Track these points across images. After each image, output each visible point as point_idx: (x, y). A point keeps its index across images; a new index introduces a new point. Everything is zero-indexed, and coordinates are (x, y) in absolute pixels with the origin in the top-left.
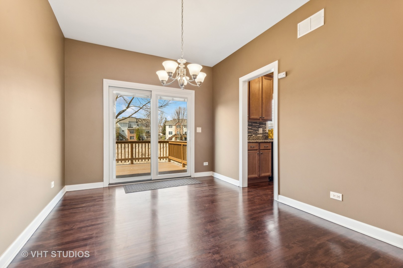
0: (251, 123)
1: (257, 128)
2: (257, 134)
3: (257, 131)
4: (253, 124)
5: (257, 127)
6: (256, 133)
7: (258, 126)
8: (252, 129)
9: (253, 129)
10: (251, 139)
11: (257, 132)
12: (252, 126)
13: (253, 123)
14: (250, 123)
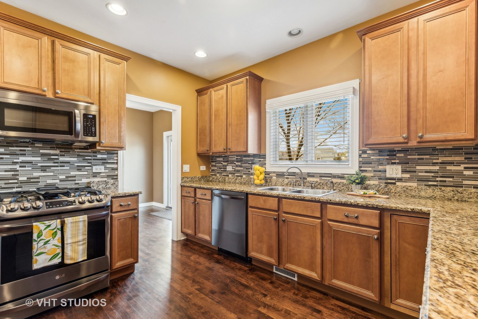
0: (239, 158)
1: (249, 165)
2: (250, 174)
3: (249, 169)
4: (244, 159)
5: (249, 162)
6: (248, 172)
7: (252, 160)
8: (241, 166)
9: (244, 166)
10: (237, 182)
11: (250, 171)
12: (242, 161)
13: (244, 156)
14: (239, 156)
